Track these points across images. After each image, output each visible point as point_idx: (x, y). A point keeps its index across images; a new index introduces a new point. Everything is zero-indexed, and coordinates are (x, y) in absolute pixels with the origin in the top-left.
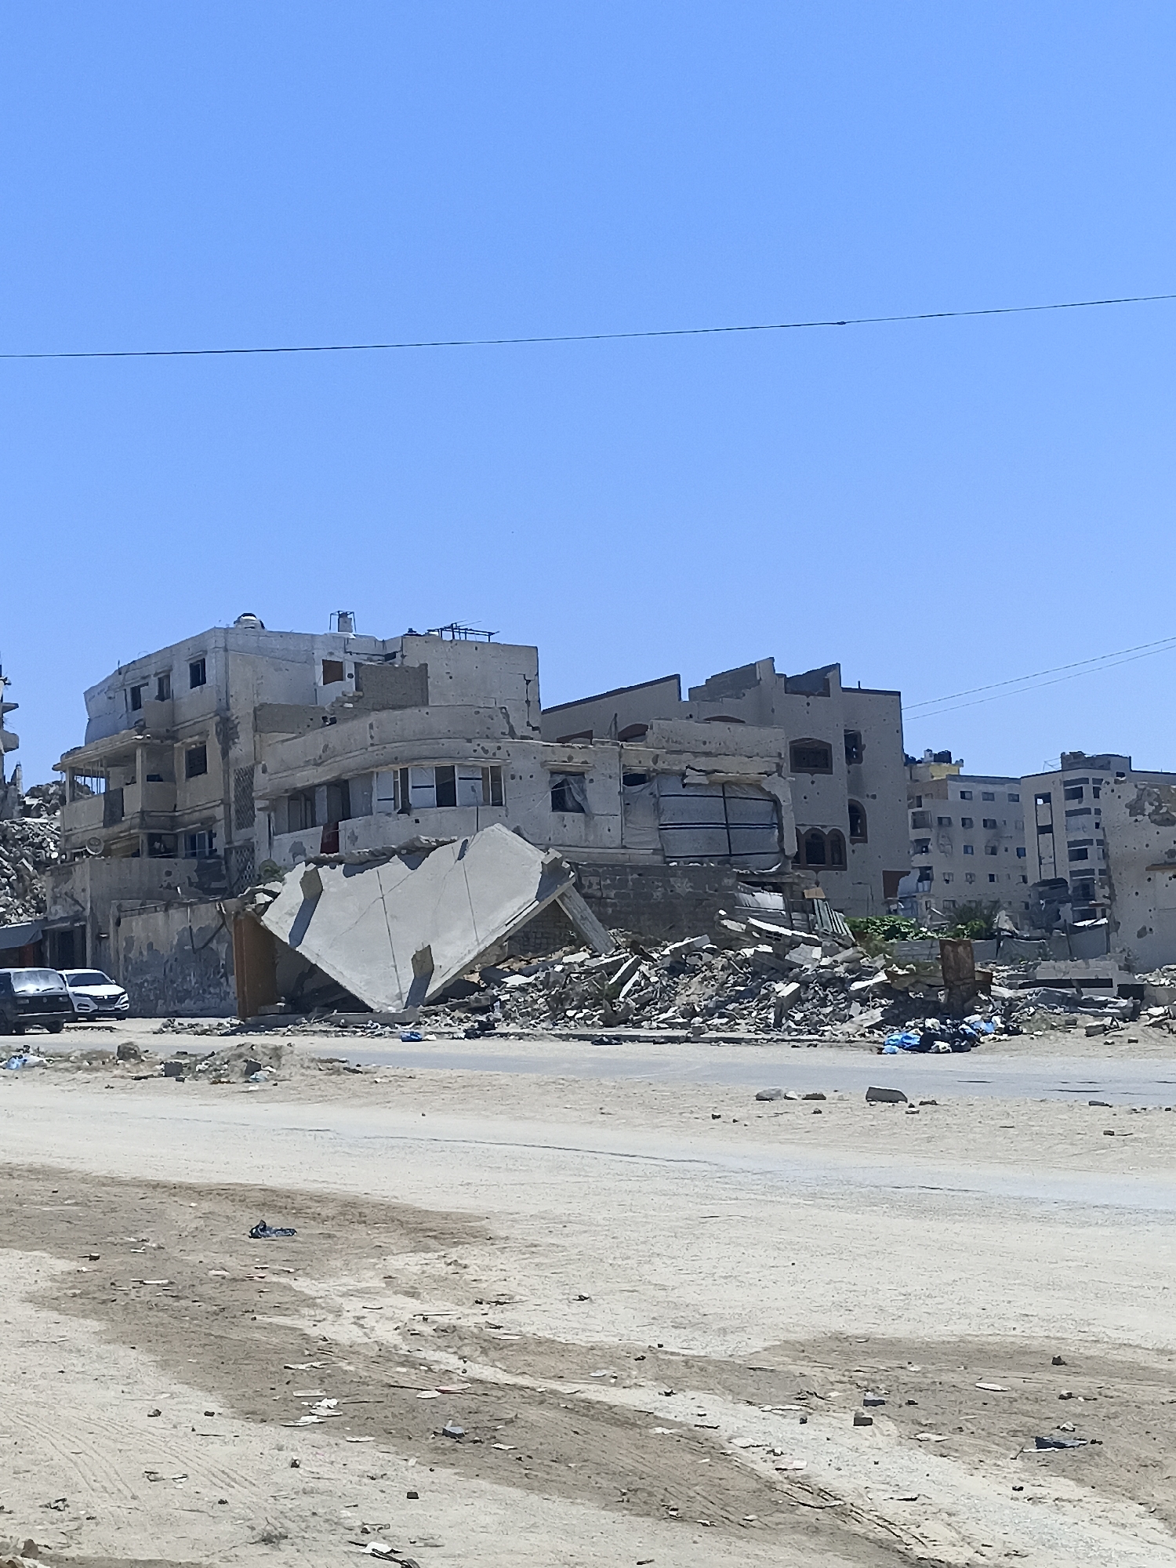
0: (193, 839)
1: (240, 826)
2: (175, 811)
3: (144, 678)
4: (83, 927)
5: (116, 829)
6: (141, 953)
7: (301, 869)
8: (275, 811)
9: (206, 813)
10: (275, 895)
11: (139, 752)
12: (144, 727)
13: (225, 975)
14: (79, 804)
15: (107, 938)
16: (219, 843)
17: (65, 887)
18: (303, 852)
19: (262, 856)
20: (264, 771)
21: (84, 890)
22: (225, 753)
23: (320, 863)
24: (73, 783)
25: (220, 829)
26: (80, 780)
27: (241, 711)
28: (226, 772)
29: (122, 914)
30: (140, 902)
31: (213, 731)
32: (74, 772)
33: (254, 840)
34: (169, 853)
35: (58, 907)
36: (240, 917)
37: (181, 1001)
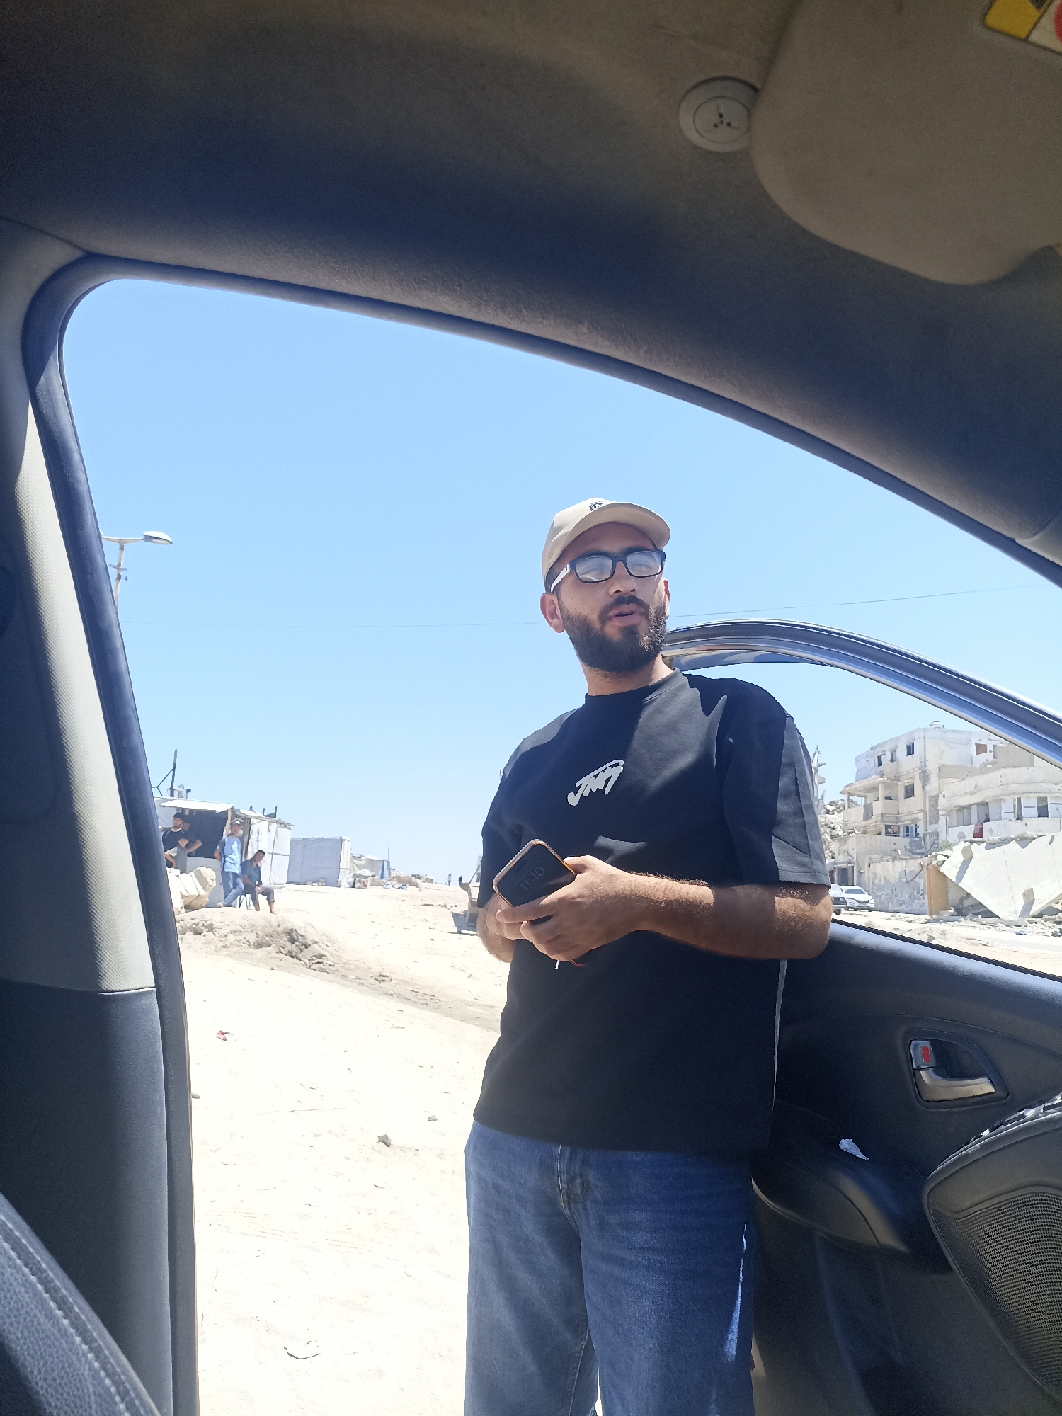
0: (907, 828)
1: (931, 823)
2: (898, 814)
3: (884, 751)
4: (853, 867)
5: (869, 822)
6: (880, 881)
7: (962, 845)
8: (949, 816)
9: (914, 816)
10: (948, 857)
11: (880, 786)
12: (883, 774)
13: (923, 894)
14: (852, 809)
15: (864, 872)
16: (921, 831)
17: (844, 848)
18: (964, 837)
19: (942, 837)
20: (944, 797)
21: (853, 849)
22: (924, 788)
23: (972, 842)
24: (848, 799)
25: (921, 824)
26: (851, 798)
27: (932, 767)
28: (924, 797)
29: (871, 862)
30: (880, 856)
31: (917, 776)
32: (850, 794)
33: (939, 830)
34: (896, 834)
35: (841, 856)
36: (930, 867)
37: (901, 905)
